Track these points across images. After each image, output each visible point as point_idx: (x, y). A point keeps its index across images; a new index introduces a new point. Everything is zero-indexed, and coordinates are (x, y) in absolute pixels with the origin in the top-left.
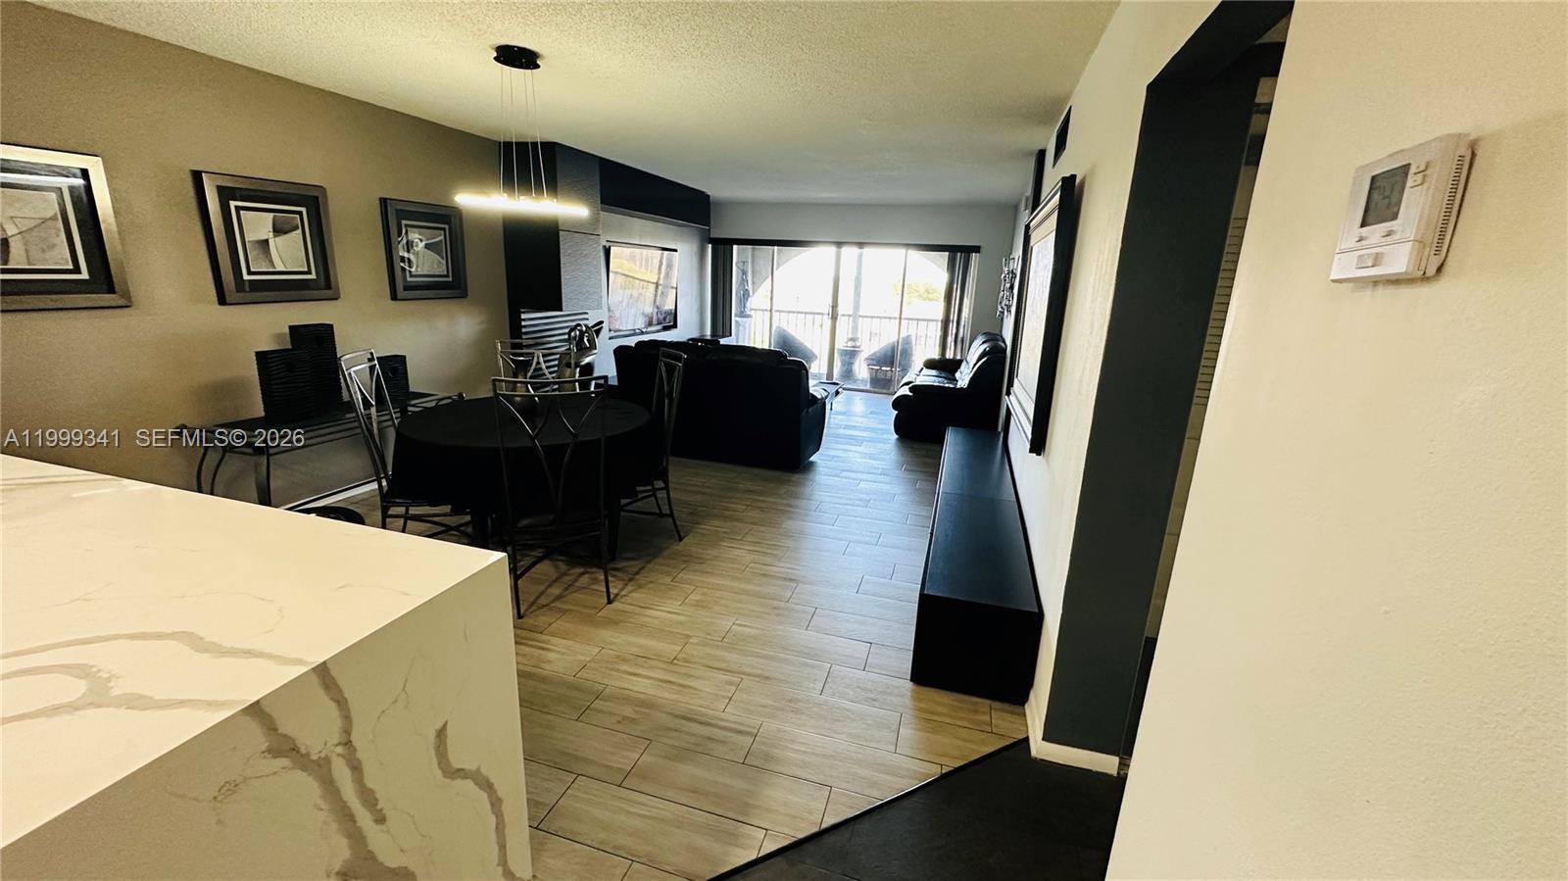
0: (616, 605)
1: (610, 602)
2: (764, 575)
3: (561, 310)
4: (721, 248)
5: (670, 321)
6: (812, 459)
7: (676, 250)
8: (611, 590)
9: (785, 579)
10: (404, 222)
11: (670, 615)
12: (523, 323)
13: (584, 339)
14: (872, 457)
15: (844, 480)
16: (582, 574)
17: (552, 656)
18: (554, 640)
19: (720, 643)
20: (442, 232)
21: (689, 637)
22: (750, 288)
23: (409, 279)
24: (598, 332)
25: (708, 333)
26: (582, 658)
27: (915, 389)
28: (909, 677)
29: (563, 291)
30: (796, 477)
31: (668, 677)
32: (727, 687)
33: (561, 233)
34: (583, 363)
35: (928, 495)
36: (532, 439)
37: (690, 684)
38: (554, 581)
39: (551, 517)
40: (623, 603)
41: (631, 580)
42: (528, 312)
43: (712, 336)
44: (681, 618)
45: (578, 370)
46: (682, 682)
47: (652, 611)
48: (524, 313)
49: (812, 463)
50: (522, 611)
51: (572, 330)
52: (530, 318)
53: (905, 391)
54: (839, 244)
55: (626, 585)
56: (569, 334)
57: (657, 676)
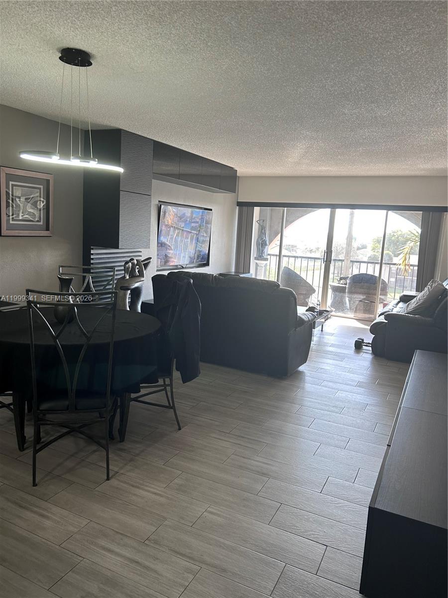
0: (114, 482)
1: (108, 479)
2: (241, 467)
3: (118, 248)
4: (245, 208)
5: (205, 261)
6: (301, 368)
7: (211, 210)
8: (111, 467)
9: (258, 473)
10: (11, 183)
11: (154, 496)
12: (92, 257)
13: (136, 269)
14: (351, 371)
15: (324, 388)
16: (95, 451)
17: (48, 523)
18: (55, 509)
19: (189, 528)
20: (39, 190)
21: (165, 519)
22: (267, 239)
23: (11, 222)
24: (146, 265)
25: (233, 270)
26: (71, 528)
27: (389, 316)
28: (358, 587)
29: (120, 234)
30: (285, 383)
31: (137, 558)
32: (186, 575)
33: (121, 193)
34: (133, 287)
35: (393, 406)
36: (55, 338)
37: (152, 566)
38: (72, 455)
39: (67, 403)
40: (119, 480)
41: (131, 460)
42: (96, 249)
43: (235, 272)
44: (163, 500)
45: (129, 292)
46: (147, 563)
47: (141, 491)
48: (93, 249)
49: (301, 373)
50: (37, 481)
51: (127, 263)
52: (98, 254)
53: (382, 319)
54: (333, 207)
55: (126, 465)
56: (125, 266)
57: (128, 555)
